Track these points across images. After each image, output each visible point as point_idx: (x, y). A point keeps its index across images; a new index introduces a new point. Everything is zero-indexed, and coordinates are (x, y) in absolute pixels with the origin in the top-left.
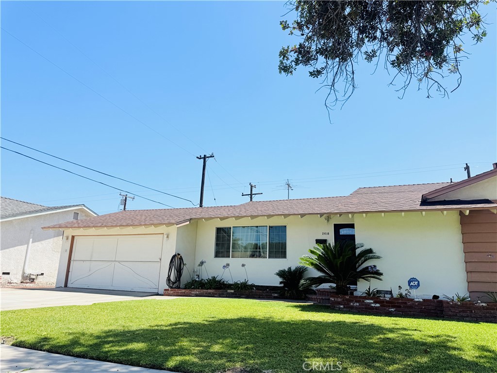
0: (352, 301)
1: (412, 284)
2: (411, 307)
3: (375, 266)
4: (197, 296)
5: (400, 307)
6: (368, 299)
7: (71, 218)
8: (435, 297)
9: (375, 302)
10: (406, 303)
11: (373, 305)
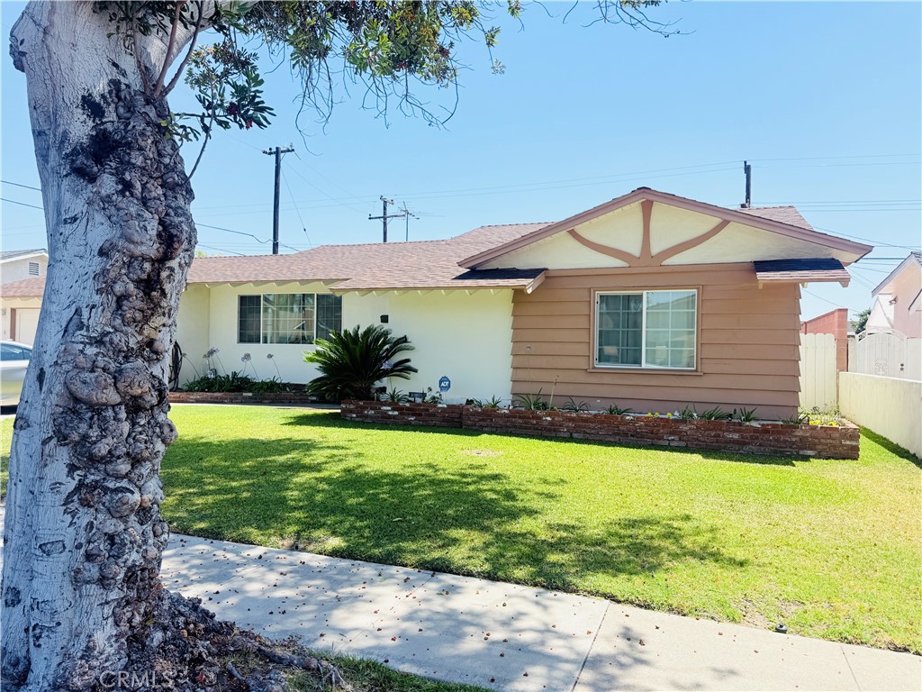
0: (366, 408)
1: (443, 384)
2: (433, 415)
3: (408, 361)
4: (197, 401)
5: (420, 415)
6: (385, 406)
7: (25, 272)
8: (470, 402)
9: (393, 410)
10: (427, 410)
11: (390, 413)
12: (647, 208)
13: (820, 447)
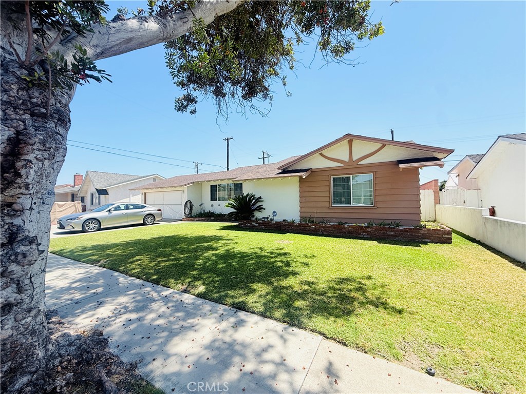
0: (247, 223)
1: (274, 214)
2: (270, 225)
3: (262, 205)
4: (197, 221)
5: (266, 225)
6: (254, 222)
7: (152, 181)
8: (284, 220)
9: (256, 224)
10: (268, 224)
12: (350, 142)
13: (432, 238)
